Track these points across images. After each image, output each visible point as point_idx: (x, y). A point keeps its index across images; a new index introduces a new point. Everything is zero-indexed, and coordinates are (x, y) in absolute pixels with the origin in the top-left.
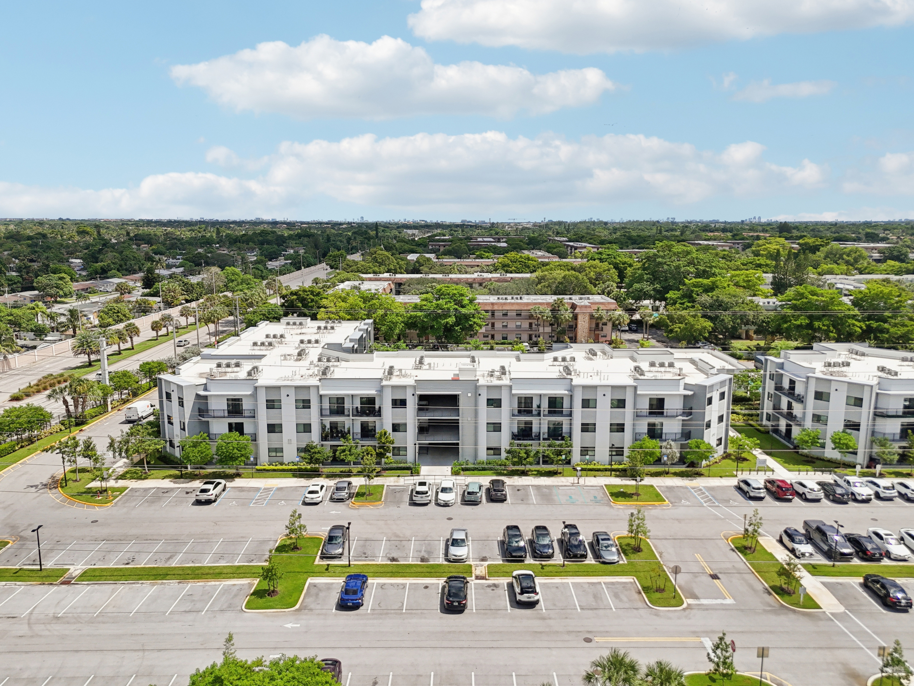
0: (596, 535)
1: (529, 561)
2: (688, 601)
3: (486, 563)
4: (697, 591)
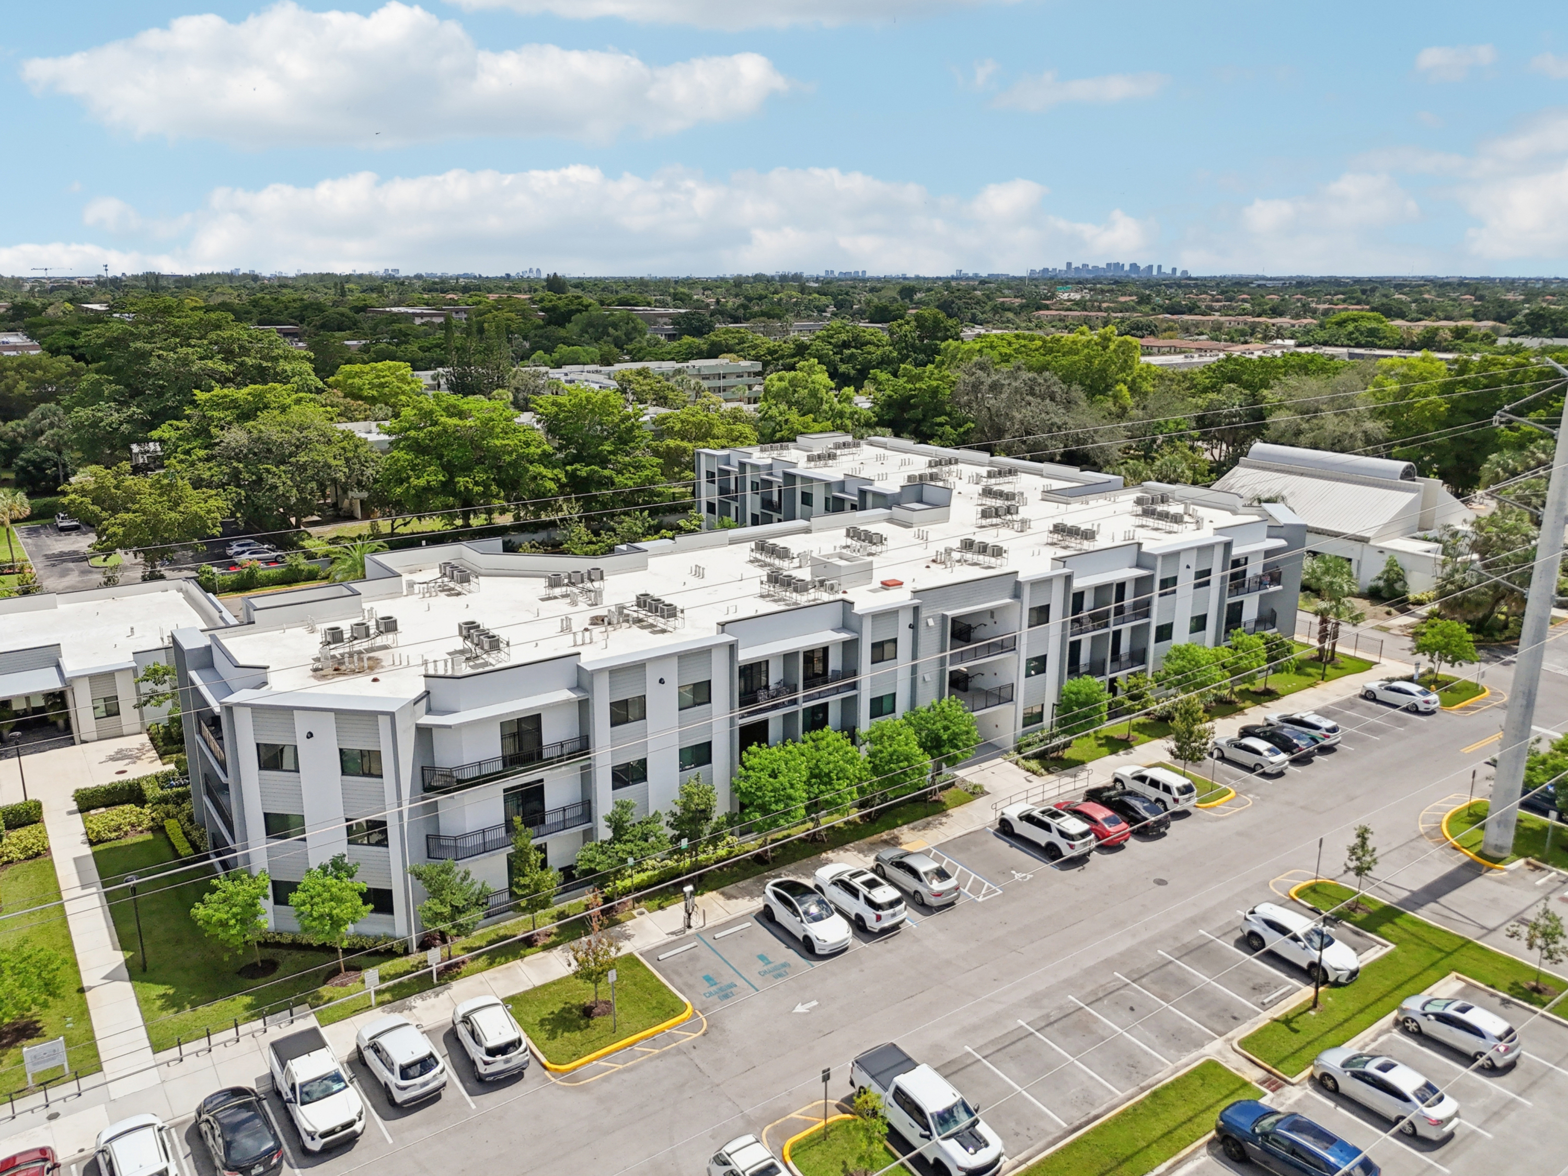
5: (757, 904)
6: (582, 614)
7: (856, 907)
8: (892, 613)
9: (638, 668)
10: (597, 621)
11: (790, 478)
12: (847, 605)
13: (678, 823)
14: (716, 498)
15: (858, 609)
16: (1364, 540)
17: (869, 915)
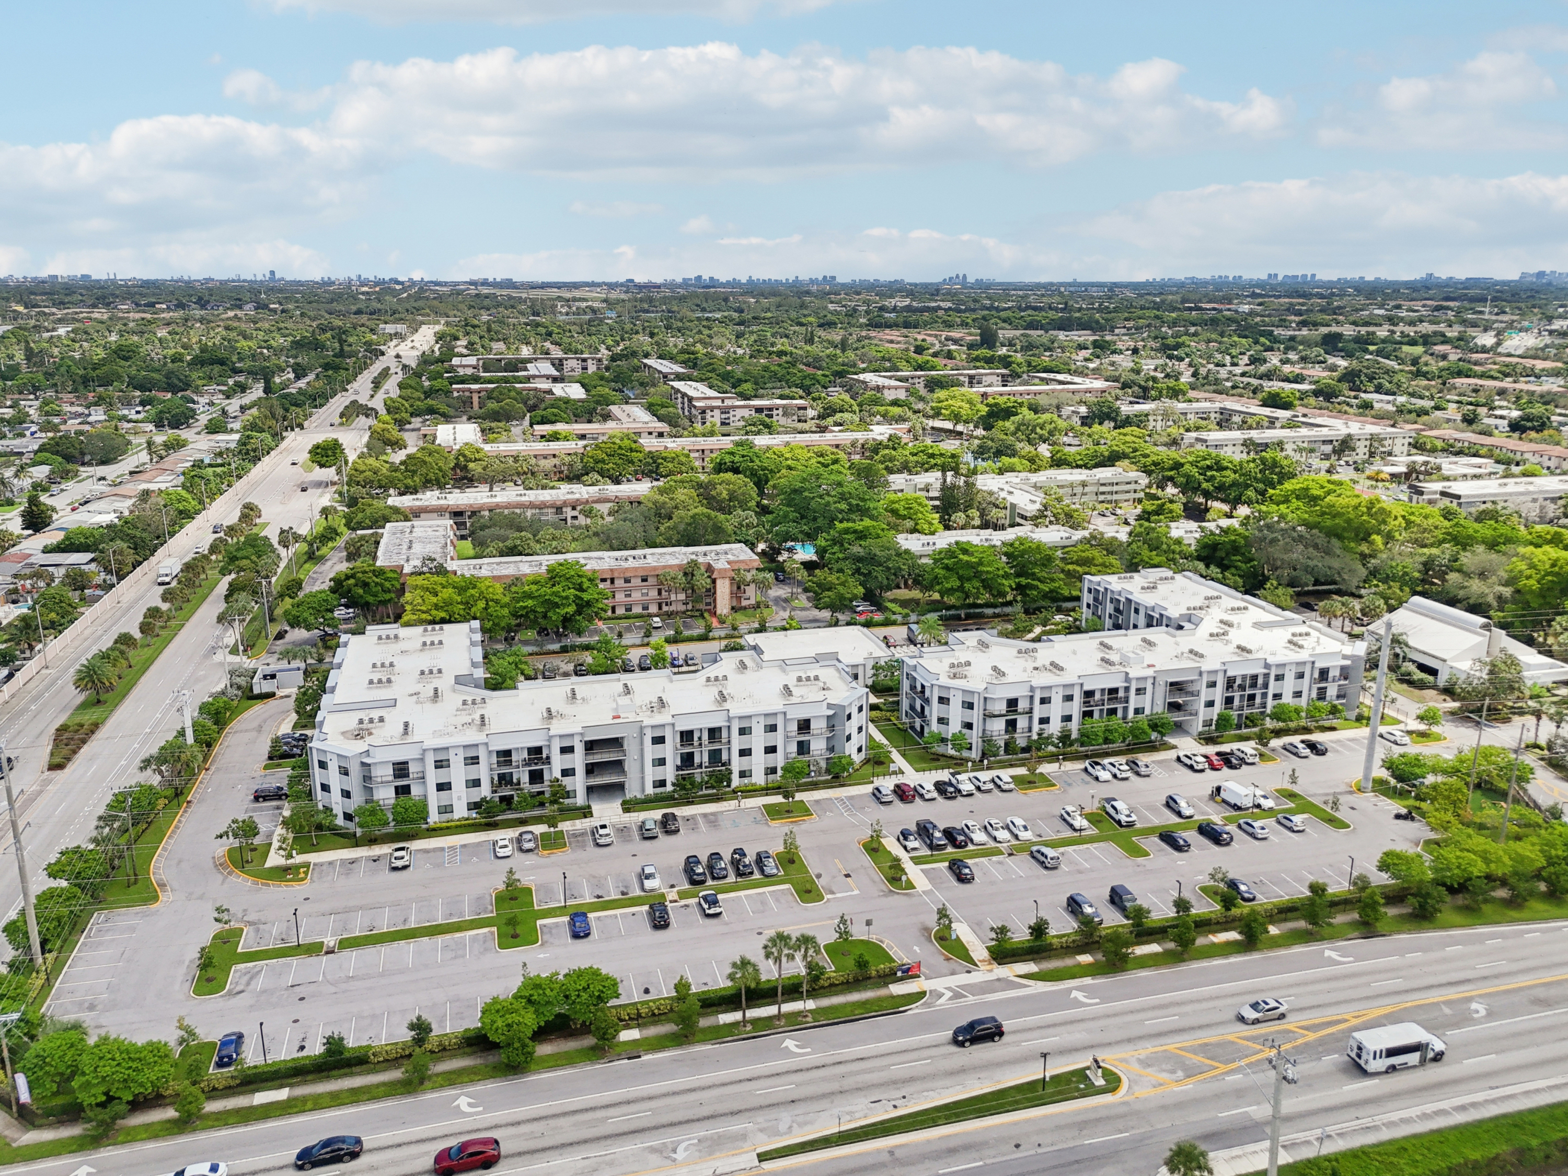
0: (758, 854)
1: (710, 882)
2: (827, 897)
3: (675, 890)
4: (834, 889)
5: (1083, 766)
6: (1030, 665)
7: (1115, 770)
8: (1145, 679)
9: (1050, 688)
10: (1036, 669)
11: (1129, 601)
12: (1127, 674)
13: (1059, 738)
14: (1091, 602)
15: (1130, 676)
16: (1445, 661)
17: (1118, 773)
